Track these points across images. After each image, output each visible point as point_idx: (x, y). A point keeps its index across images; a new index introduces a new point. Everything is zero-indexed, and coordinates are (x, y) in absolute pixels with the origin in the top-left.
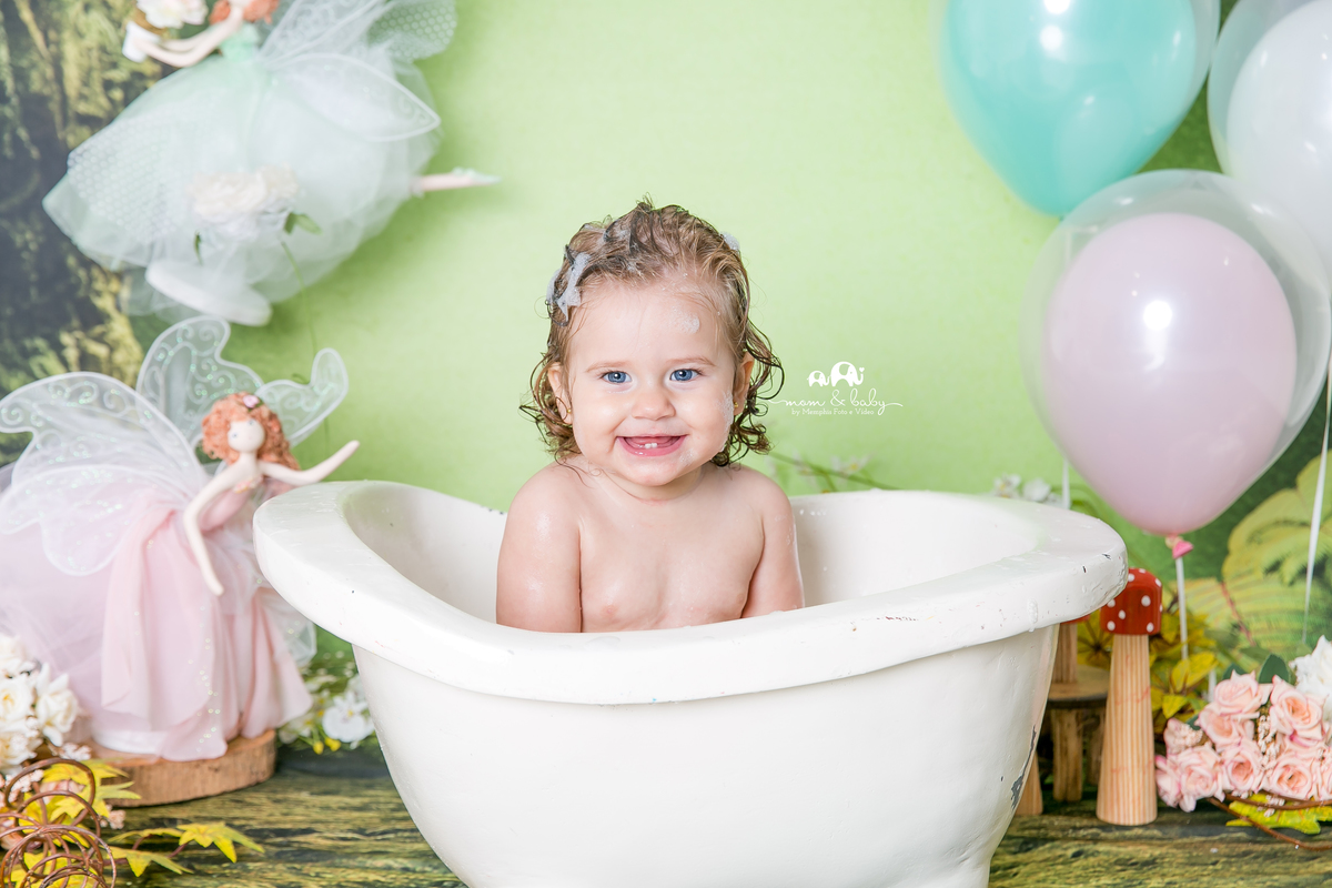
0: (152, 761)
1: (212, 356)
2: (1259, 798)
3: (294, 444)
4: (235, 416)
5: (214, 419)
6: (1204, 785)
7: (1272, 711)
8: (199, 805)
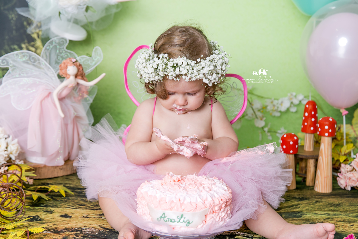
0: (42, 166)
1: (63, 48)
3: (86, 74)
4: (69, 64)
5: (63, 65)
6: (354, 183)
8: (56, 179)
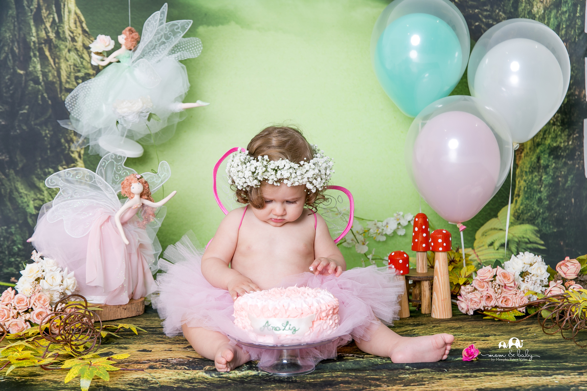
0: (103, 305)
1: (121, 165)
2: (494, 309)
3: (153, 193)
4: (133, 181)
5: (125, 182)
6: (477, 305)
7: (497, 278)
